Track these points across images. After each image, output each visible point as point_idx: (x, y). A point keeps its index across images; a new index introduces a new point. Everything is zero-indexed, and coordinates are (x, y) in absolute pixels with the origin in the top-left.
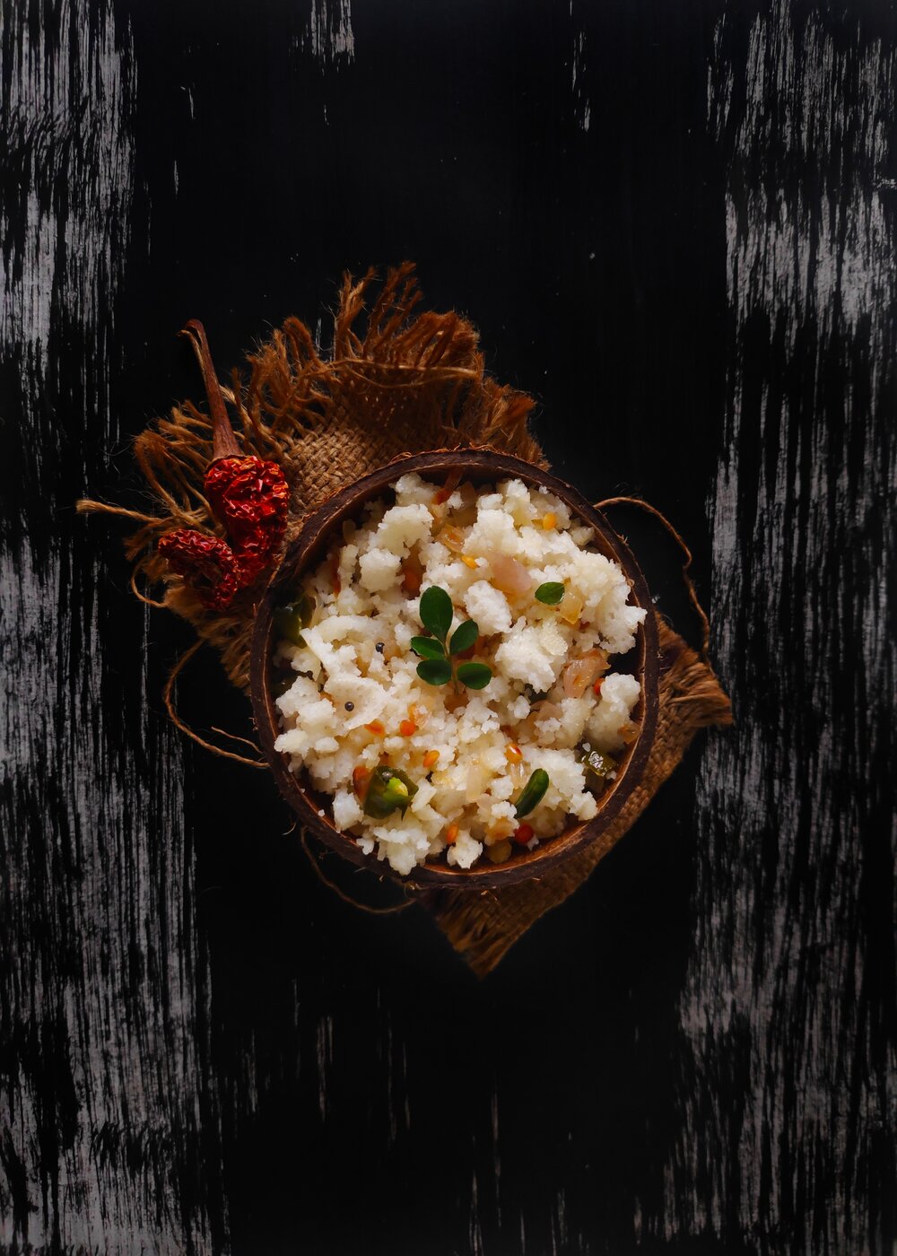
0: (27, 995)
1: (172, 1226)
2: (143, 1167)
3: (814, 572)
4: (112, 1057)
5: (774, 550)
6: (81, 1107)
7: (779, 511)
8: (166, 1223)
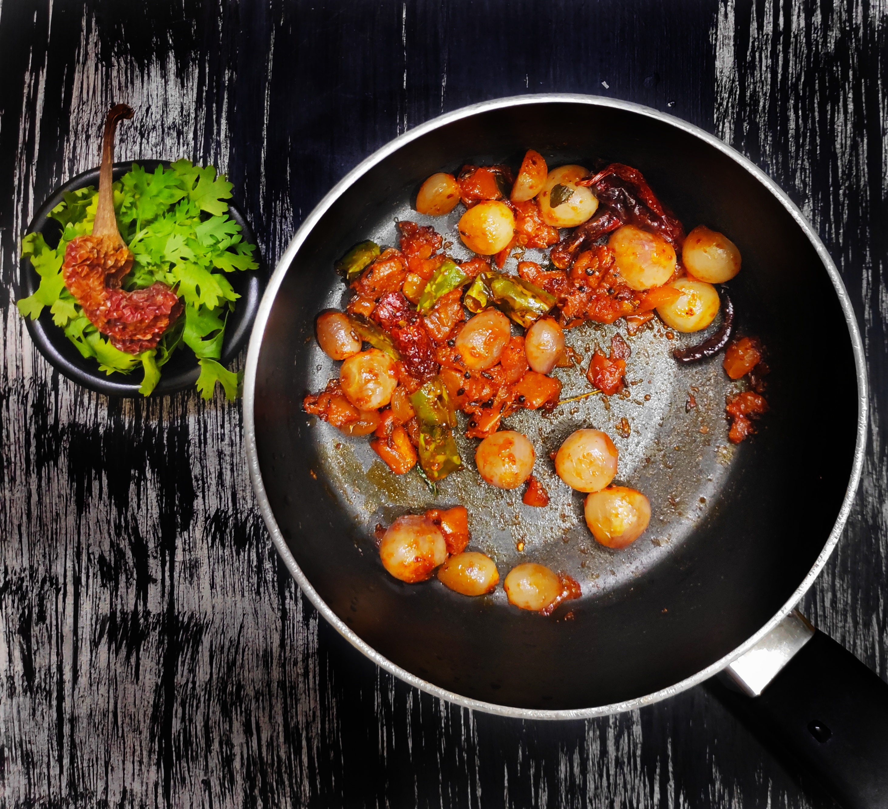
0: (156, 406)
1: (270, 596)
2: (247, 546)
3: (795, 86)
4: (225, 455)
5: (764, 68)
6: (197, 496)
7: (767, 39)
8: (264, 593)
